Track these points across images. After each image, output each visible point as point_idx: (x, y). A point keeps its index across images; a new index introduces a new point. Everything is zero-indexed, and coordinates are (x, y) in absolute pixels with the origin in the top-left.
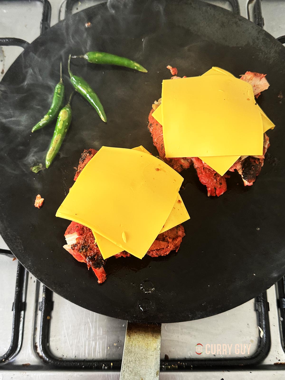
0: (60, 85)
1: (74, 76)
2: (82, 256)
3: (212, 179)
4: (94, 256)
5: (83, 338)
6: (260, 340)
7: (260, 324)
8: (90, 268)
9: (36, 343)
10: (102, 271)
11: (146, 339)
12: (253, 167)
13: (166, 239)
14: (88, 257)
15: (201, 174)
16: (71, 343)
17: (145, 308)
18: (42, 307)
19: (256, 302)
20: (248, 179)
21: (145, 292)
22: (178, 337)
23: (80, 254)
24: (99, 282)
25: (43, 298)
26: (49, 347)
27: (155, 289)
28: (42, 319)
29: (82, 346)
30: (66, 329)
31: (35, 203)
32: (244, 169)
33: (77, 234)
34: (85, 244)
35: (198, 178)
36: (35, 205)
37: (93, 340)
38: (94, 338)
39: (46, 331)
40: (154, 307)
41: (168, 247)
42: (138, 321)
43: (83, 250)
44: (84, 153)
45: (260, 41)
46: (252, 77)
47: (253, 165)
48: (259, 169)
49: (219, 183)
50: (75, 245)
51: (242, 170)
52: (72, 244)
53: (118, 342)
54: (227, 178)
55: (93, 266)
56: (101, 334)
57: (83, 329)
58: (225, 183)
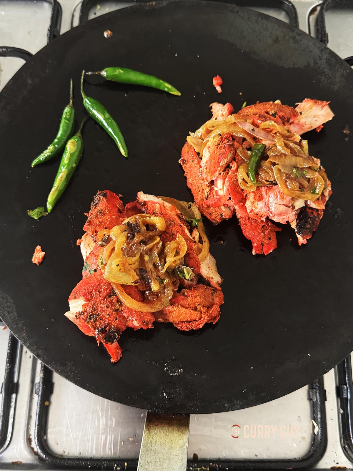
0: (69, 108)
1: (88, 98)
2: (90, 327)
3: (258, 232)
4: (106, 327)
5: (90, 431)
6: (314, 437)
7: (314, 417)
8: (101, 343)
9: (30, 436)
10: (115, 347)
11: (170, 434)
12: (310, 219)
13: (199, 308)
14: (98, 328)
15: (245, 226)
16: (74, 436)
17: (170, 394)
18: (39, 390)
19: (311, 389)
20: (303, 233)
21: (170, 375)
22: (211, 431)
23: (87, 324)
24: (113, 360)
25: (40, 378)
26: (46, 441)
27: (183, 371)
28: (39, 405)
29: (89, 440)
30: (69, 418)
31: (34, 257)
32: (299, 222)
33: (84, 299)
34: (94, 312)
35: (242, 231)
36: (33, 260)
37: (102, 434)
38: (104, 430)
39: (44, 420)
40: (182, 393)
41: (201, 318)
42: (160, 411)
43: (91, 320)
44: (96, 196)
45: (323, 62)
46: (312, 105)
47: (310, 217)
48: (317, 222)
49: (268, 238)
50: (81, 313)
51: (296, 223)
52: (77, 312)
53: (135, 436)
54: (278, 231)
55: (103, 340)
56: (113, 426)
57: (91, 418)
58: (275, 237)
